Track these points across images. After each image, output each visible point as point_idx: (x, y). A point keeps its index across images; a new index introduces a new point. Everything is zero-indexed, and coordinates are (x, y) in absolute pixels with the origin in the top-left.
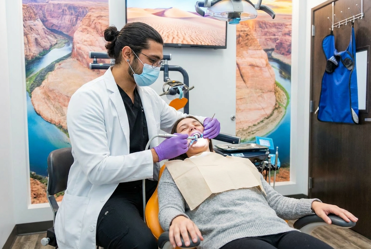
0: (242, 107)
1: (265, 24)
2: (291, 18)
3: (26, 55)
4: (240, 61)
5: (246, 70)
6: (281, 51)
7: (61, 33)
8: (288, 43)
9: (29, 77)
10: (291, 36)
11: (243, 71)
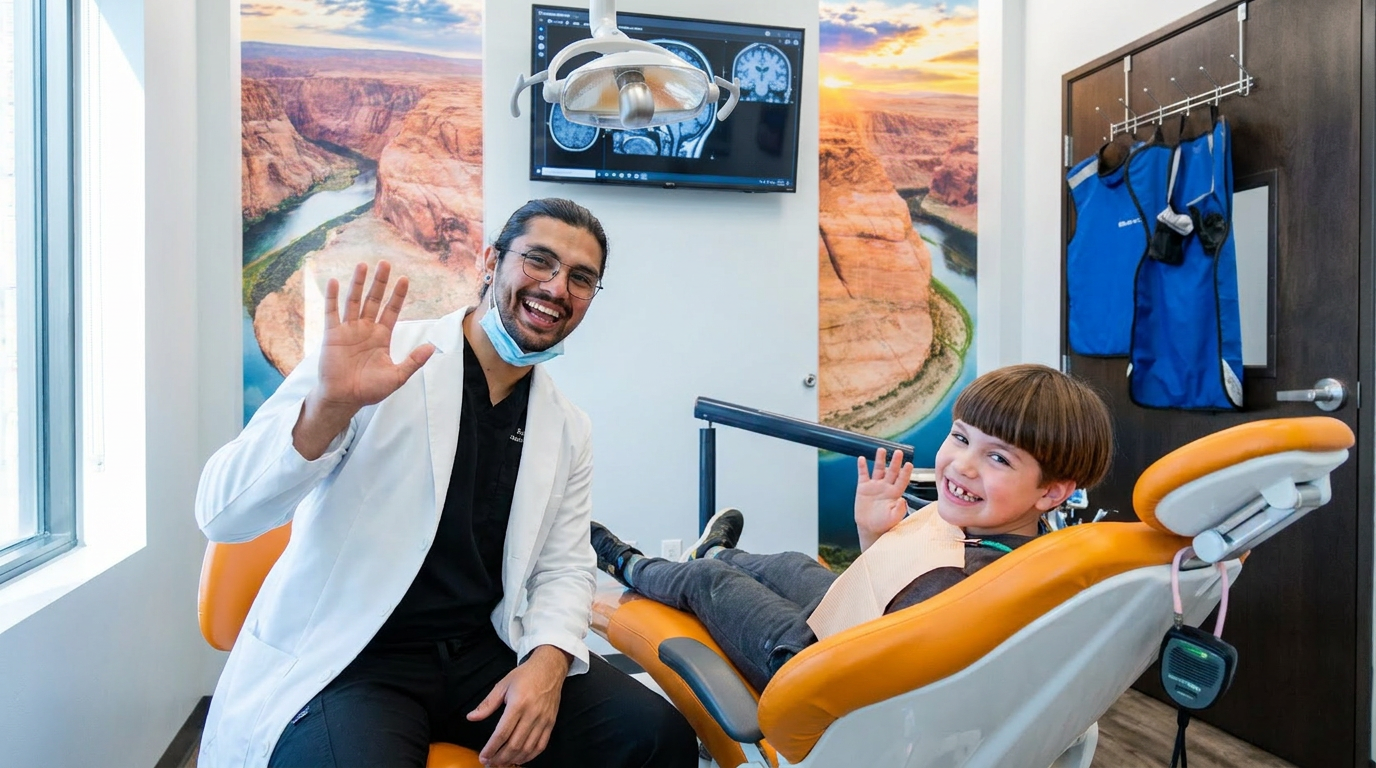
0: (834, 352)
1: (903, 122)
2: (975, 108)
3: (245, 209)
4: (831, 224)
5: (847, 247)
6: (948, 195)
7: (343, 151)
8: (968, 174)
9: (251, 265)
10: (976, 153)
11: (838, 250)
